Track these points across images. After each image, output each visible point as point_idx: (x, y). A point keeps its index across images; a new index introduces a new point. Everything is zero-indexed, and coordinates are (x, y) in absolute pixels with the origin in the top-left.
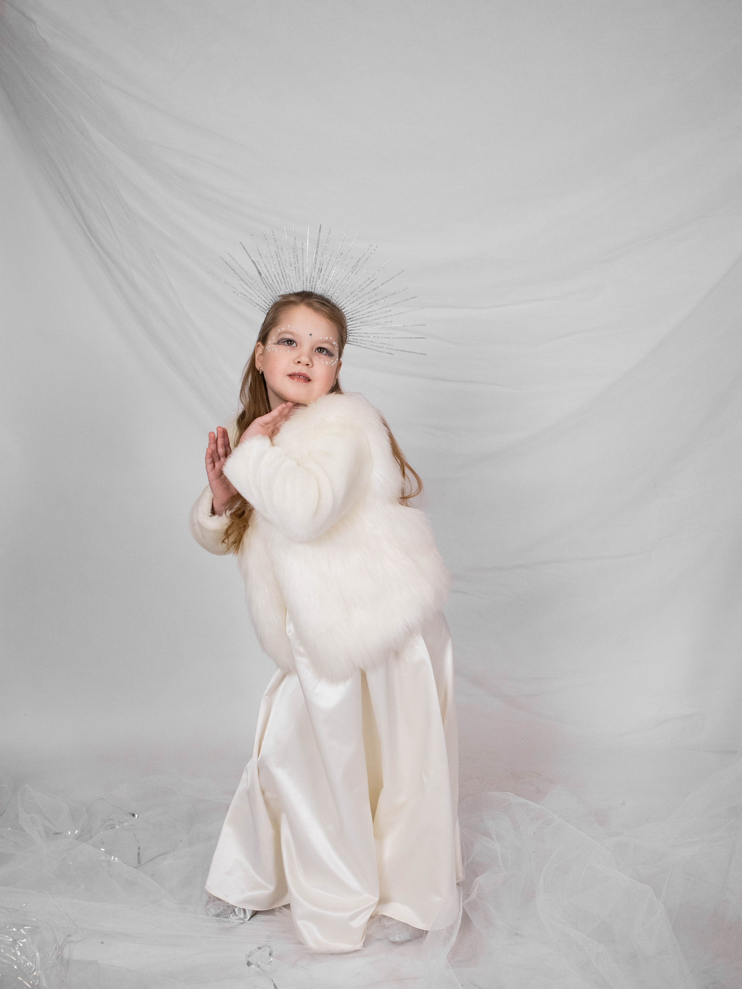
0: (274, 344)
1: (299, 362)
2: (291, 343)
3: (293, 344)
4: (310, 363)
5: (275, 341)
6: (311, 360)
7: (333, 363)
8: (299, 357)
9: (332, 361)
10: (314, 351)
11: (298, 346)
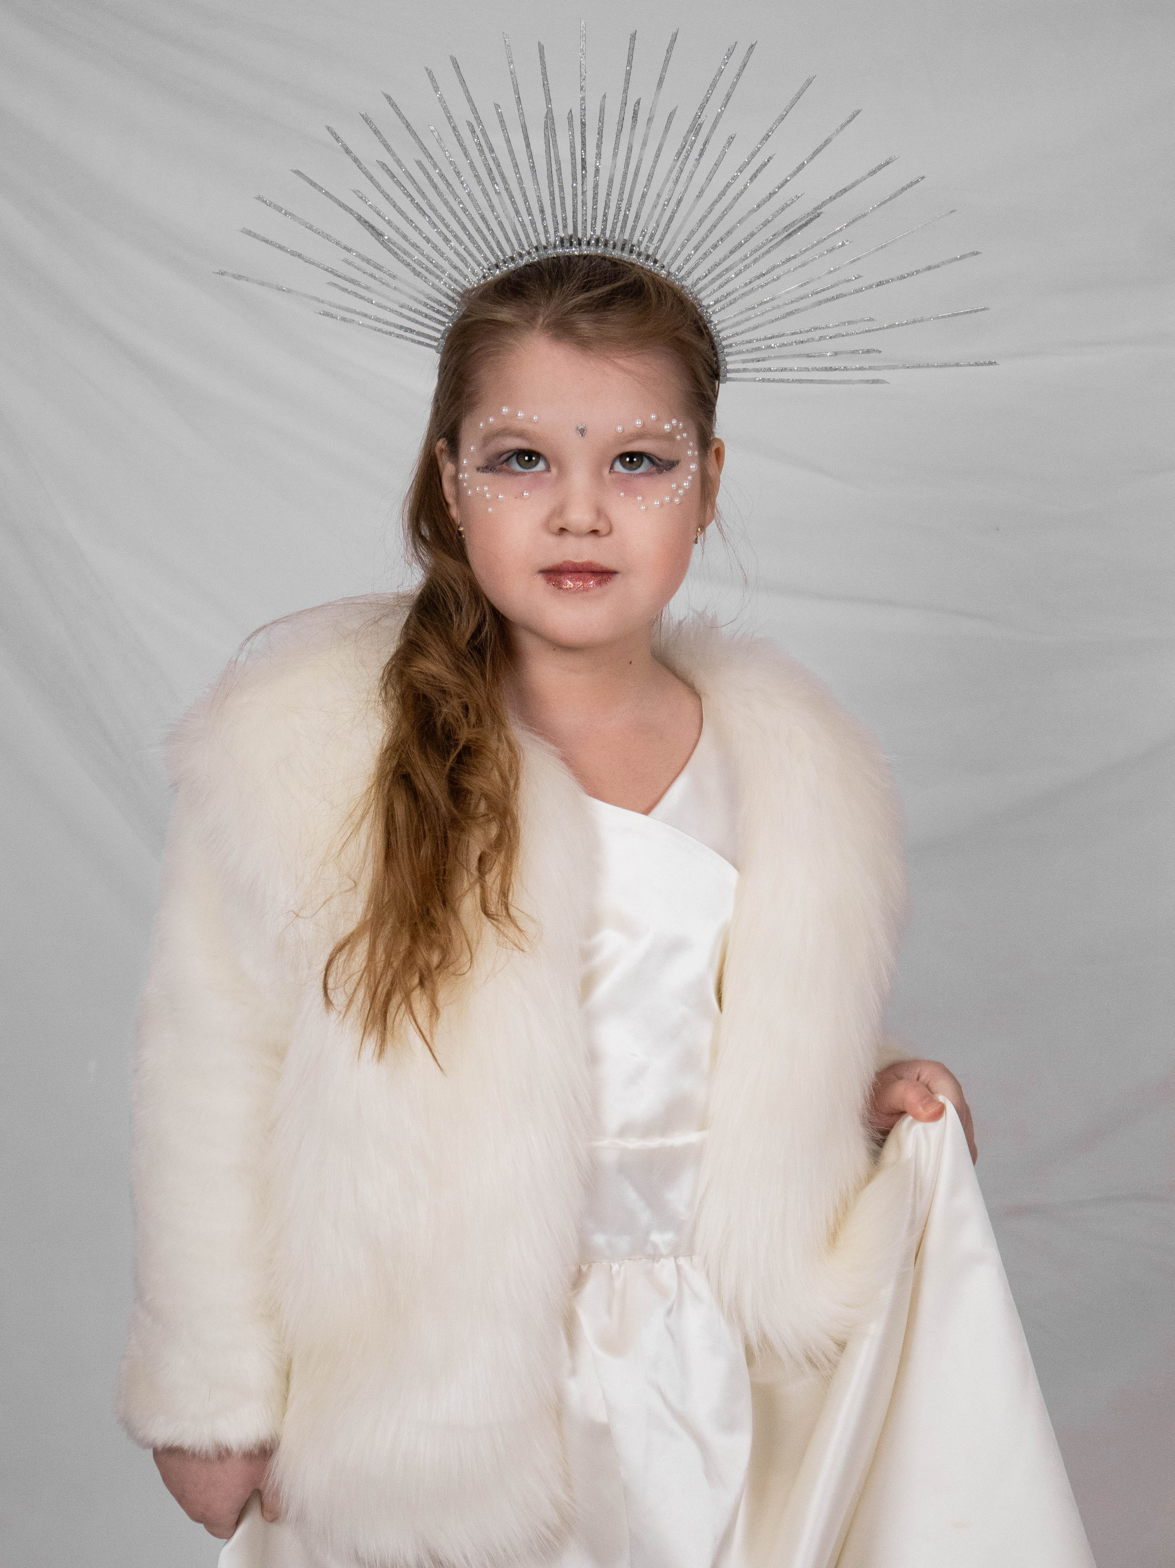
0: (478, 469)
1: (563, 530)
2: (530, 460)
3: (537, 463)
4: (601, 526)
5: (480, 462)
6: (600, 513)
7: (681, 492)
8: (560, 510)
9: (674, 486)
10: (606, 471)
11: (554, 470)
